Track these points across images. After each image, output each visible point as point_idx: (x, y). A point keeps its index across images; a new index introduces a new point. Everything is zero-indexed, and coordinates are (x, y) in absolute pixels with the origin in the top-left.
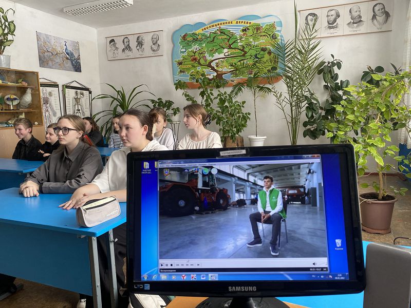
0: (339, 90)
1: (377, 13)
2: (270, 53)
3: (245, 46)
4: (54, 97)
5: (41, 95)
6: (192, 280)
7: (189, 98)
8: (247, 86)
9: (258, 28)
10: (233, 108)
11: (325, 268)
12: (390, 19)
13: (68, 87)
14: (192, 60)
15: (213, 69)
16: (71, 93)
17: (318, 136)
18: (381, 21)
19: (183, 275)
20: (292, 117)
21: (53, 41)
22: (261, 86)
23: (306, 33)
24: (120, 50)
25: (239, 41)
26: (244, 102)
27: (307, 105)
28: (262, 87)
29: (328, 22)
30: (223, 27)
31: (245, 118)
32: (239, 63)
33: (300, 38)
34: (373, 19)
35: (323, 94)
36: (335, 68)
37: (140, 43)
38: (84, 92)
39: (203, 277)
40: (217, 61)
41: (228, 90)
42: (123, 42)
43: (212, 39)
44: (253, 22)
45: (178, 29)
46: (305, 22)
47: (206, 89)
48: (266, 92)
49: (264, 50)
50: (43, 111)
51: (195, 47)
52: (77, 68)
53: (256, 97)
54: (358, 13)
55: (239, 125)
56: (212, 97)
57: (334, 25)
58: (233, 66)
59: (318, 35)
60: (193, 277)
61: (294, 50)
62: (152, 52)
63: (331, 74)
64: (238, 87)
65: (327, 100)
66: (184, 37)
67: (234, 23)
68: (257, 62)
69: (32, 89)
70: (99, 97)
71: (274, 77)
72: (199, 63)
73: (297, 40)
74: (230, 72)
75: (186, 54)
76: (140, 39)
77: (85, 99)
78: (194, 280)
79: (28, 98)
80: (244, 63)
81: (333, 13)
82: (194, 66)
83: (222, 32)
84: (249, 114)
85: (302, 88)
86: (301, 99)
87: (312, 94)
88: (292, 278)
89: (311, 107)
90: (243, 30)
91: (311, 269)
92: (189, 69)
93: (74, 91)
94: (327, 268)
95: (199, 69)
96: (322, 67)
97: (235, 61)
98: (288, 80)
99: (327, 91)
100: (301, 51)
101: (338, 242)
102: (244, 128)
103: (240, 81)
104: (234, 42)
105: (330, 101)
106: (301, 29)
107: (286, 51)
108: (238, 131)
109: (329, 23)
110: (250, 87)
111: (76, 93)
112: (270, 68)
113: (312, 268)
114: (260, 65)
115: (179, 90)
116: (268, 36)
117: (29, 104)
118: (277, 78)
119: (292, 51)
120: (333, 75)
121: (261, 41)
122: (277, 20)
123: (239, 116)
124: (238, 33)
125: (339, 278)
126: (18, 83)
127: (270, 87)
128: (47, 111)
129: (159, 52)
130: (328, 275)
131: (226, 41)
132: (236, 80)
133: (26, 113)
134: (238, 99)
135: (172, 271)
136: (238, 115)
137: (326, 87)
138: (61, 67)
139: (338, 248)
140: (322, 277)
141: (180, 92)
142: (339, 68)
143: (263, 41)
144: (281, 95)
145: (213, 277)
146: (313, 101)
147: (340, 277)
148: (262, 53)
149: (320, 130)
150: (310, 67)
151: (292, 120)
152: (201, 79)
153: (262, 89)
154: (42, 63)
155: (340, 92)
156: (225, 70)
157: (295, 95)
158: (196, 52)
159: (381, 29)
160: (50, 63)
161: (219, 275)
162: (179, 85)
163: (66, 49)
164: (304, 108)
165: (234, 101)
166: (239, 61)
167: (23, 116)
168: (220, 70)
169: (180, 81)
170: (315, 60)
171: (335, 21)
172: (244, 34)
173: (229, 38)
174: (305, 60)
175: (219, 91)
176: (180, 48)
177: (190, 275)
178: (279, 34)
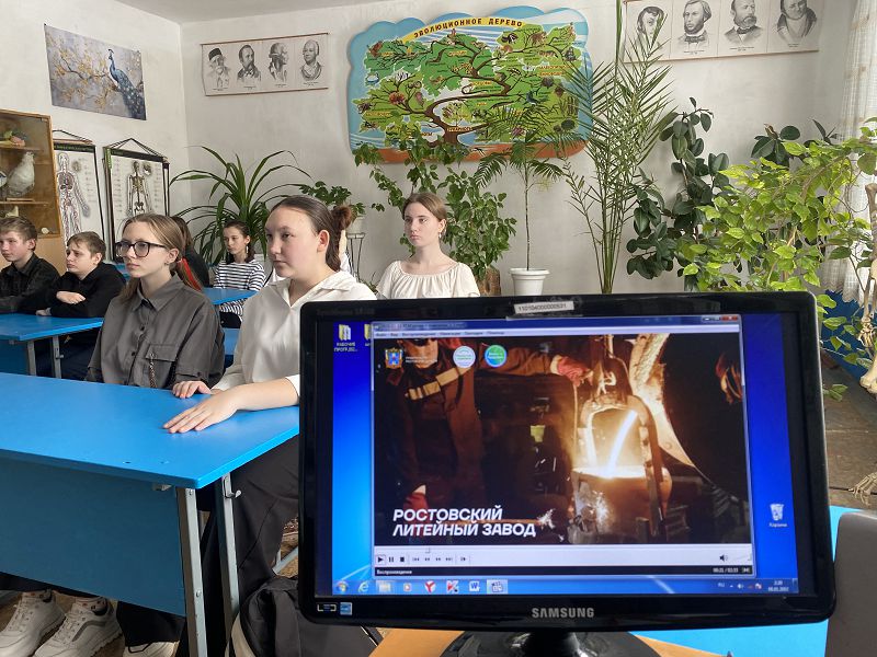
0: (705, 174)
1: (789, 11)
2: (560, 91)
3: (507, 74)
4: (84, 173)
5: (57, 167)
6: (448, 592)
7: (385, 184)
8: (512, 160)
9: (536, 36)
10: (480, 208)
11: (746, 567)
12: (815, 26)
13: (115, 152)
14: (392, 101)
15: (437, 120)
16: (122, 166)
17: (657, 272)
18: (796, 30)
19: (429, 583)
20: (604, 231)
21: (82, 49)
22: (541, 161)
23: (639, 49)
24: (234, 74)
25: (494, 62)
26: (502, 196)
27: (637, 205)
28: (543, 165)
29: (686, 27)
30: (460, 30)
31: (505, 230)
32: (494, 111)
33: (626, 59)
34: (779, 24)
35: (670, 182)
36: (698, 127)
37: (277, 60)
38: (152, 164)
39: (474, 587)
40: (446, 104)
41: (471, 168)
42: (241, 55)
43: (435, 56)
44: (525, 21)
45: (361, 31)
46: (636, 24)
47: (422, 164)
48: (550, 174)
49: (547, 83)
50: (61, 203)
51: (399, 72)
52: (137, 111)
53: (529, 185)
54: (748, 11)
55: (492, 246)
56: (435, 183)
57: (697, 35)
58: (481, 117)
59: (664, 54)
60: (452, 586)
61: (612, 85)
62: (303, 80)
63: (689, 141)
64: (493, 162)
65: (679, 196)
66: (375, 50)
67: (485, 23)
68: (531, 109)
69: (35, 154)
70: (185, 176)
71: (568, 142)
72: (408, 109)
73: (619, 63)
74: (474, 129)
75: (378, 86)
76: (278, 51)
77: (154, 180)
78: (454, 593)
79: (26, 174)
80: (504, 111)
81: (697, 7)
82: (395, 114)
83: (459, 41)
84: (514, 221)
85: (626, 169)
86: (625, 192)
87: (649, 182)
88: (672, 587)
89: (645, 210)
90: (504, 39)
91: (716, 570)
92: (384, 120)
93: (130, 160)
94: (750, 567)
95: (407, 120)
96: (671, 124)
97: (486, 104)
98: (598, 150)
99: (679, 176)
100: (629, 90)
101: (777, 510)
102: (503, 252)
103: (494, 149)
104: (484, 64)
105: (686, 197)
106: (628, 40)
107: (595, 88)
108: (491, 257)
109: (687, 31)
110: (518, 163)
111: (135, 166)
112: (559, 123)
113: (719, 567)
114: (539, 116)
115: (362, 165)
116: (558, 54)
117: (28, 188)
118: (574, 146)
119: (608, 87)
120: (693, 142)
121: (543, 64)
122: (576, 19)
123: (493, 226)
124: (493, 44)
125: (776, 589)
126: (5, 140)
127: (559, 164)
128: (70, 204)
129: (320, 83)
130: (752, 582)
131: (467, 61)
132: (487, 147)
133: (22, 208)
134: (490, 188)
135: (403, 572)
136: (490, 223)
137: (677, 168)
138: (100, 106)
139: (775, 522)
140: (739, 586)
141: (365, 169)
142: (706, 127)
143: (545, 65)
144: (582, 183)
145: (497, 586)
146: (650, 196)
147: (779, 587)
148: (544, 89)
149: (664, 259)
150: (646, 124)
151: (604, 237)
152: (411, 143)
153: (541, 167)
154: (57, 96)
155: (708, 180)
156: (463, 123)
157: (611, 183)
158: (400, 83)
159: (796, 45)
160: (76, 98)
161: (509, 581)
162: (363, 154)
163: (113, 67)
164: (631, 212)
165: (481, 193)
166: (494, 106)
167: (16, 213)
168: (453, 123)
169: (365, 145)
170: (657, 109)
171: (700, 25)
172: (506, 48)
173: (472, 54)
174: (637, 108)
175: (450, 170)
176: (366, 74)
177: (445, 581)
178: (581, 50)
